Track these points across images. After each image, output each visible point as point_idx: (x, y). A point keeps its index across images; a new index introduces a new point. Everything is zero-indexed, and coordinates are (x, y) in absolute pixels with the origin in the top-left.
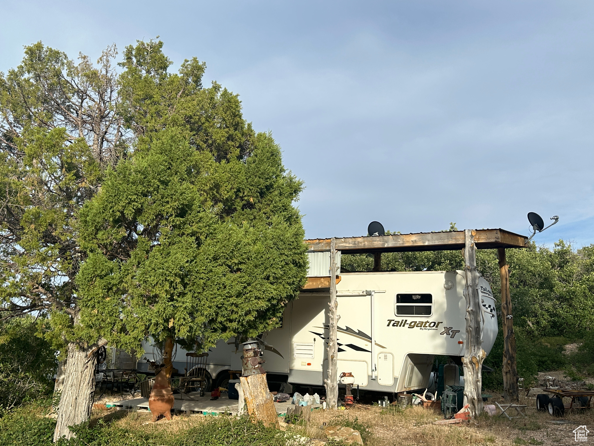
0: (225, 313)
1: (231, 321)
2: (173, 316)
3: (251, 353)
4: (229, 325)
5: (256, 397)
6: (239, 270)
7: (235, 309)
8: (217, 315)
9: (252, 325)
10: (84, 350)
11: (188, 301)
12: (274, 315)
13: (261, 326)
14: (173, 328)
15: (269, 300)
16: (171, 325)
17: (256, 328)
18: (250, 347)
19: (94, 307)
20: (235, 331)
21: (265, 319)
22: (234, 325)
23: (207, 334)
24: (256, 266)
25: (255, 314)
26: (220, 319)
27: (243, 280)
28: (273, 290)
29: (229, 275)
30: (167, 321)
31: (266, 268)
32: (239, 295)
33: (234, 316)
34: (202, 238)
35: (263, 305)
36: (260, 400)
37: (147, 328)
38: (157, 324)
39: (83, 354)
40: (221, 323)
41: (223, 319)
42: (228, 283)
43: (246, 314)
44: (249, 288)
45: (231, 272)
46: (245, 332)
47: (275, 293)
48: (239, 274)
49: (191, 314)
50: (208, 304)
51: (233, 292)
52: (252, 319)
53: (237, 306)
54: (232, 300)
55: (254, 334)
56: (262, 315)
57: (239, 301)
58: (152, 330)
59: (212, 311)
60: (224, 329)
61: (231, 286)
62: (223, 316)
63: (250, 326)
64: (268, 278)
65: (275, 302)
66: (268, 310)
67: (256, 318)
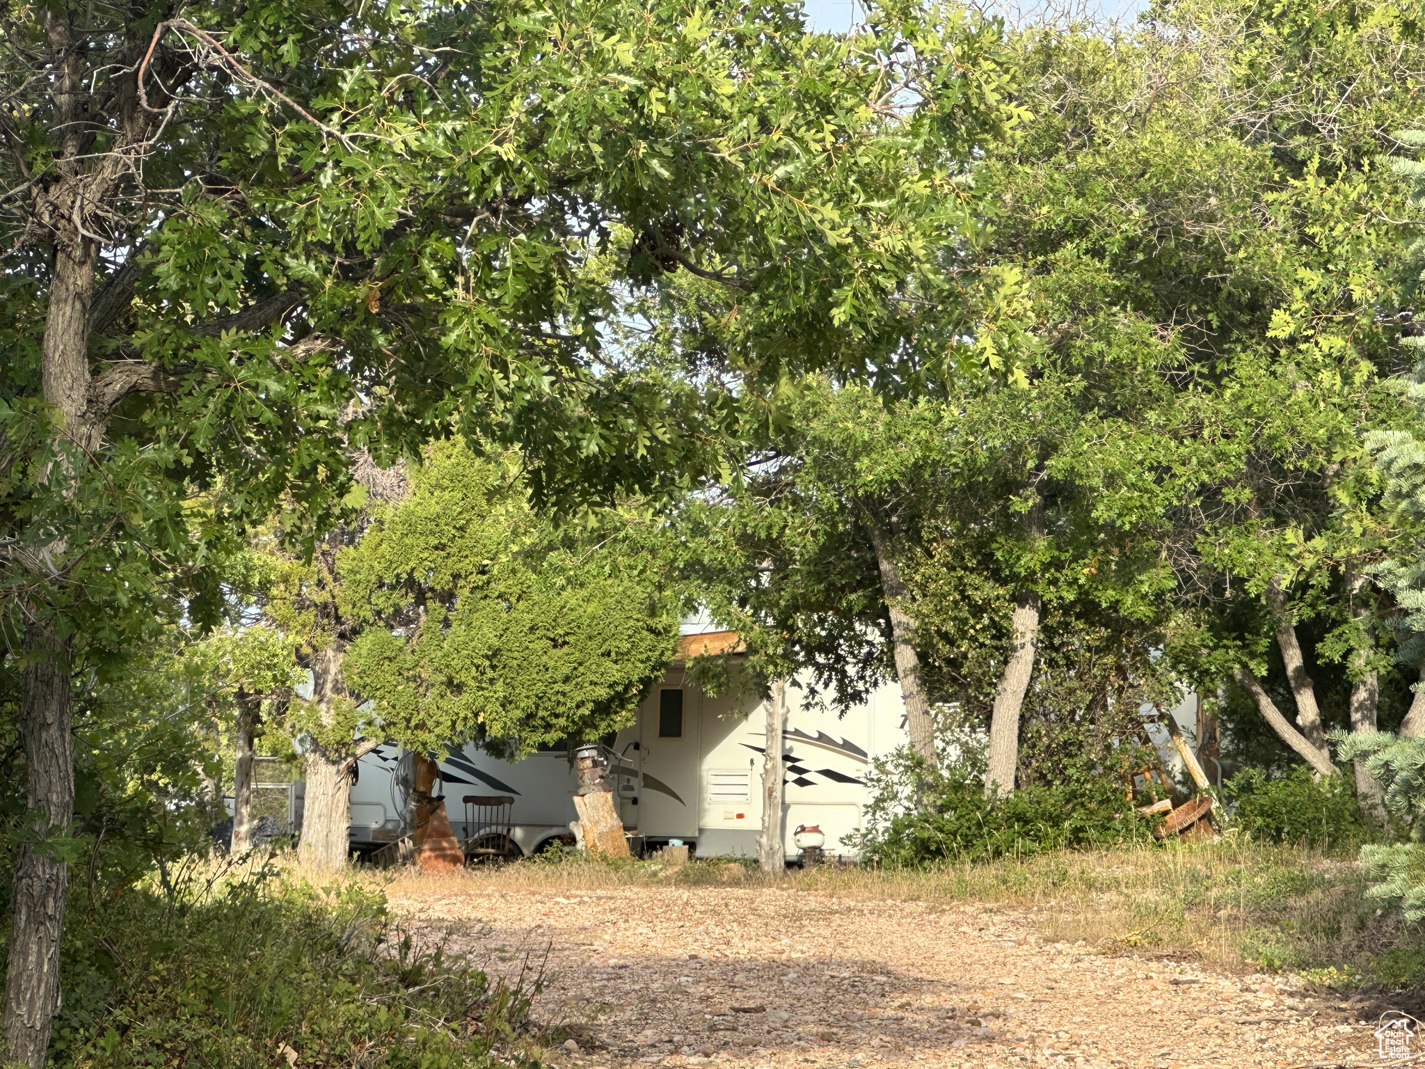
0: (548, 704)
1: (557, 716)
2: (482, 709)
3: (589, 763)
4: (554, 721)
5: (597, 823)
6: (565, 643)
7: (562, 699)
8: (537, 706)
9: (588, 722)
10: (334, 763)
11: (500, 689)
12: (623, 707)
13: (604, 724)
14: (483, 724)
15: (611, 686)
16: (480, 720)
17: (596, 727)
18: (586, 754)
19: (382, 698)
20: (563, 729)
21: (608, 714)
22: (562, 721)
23: (524, 734)
24: (590, 638)
25: (591, 706)
26: (541, 713)
27: (572, 658)
28: (615, 672)
29: (552, 652)
30: (476, 715)
31: (605, 641)
32: (567, 680)
33: (561, 709)
34: (513, 600)
35: (602, 693)
36: (603, 827)
37: (454, 723)
38: (465, 719)
39: (333, 769)
40: (543, 718)
41: (546, 714)
42: (551, 664)
43: (578, 707)
44: (581, 669)
45: (555, 647)
46: (580, 732)
47: (618, 675)
48: (566, 649)
49: (503, 706)
50: (525, 692)
51: (559, 676)
52: (587, 713)
53: (564, 694)
54: (557, 687)
55: (592, 735)
56: (603, 708)
57: (567, 688)
58: (459, 727)
59: (531, 702)
60: (548, 727)
61: (555, 668)
62: (546, 709)
63: (585, 723)
64: (608, 654)
65: (620, 688)
66: (611, 700)
67: (593, 712)
